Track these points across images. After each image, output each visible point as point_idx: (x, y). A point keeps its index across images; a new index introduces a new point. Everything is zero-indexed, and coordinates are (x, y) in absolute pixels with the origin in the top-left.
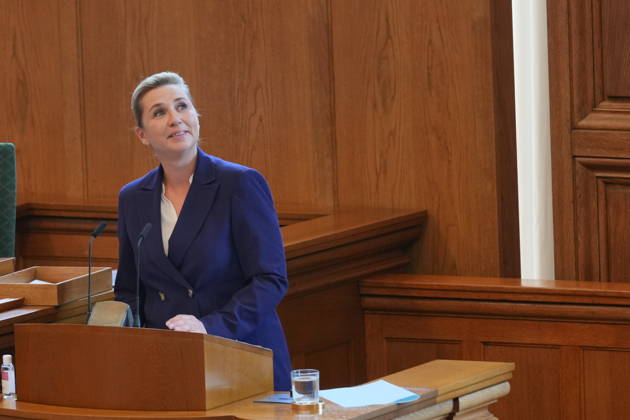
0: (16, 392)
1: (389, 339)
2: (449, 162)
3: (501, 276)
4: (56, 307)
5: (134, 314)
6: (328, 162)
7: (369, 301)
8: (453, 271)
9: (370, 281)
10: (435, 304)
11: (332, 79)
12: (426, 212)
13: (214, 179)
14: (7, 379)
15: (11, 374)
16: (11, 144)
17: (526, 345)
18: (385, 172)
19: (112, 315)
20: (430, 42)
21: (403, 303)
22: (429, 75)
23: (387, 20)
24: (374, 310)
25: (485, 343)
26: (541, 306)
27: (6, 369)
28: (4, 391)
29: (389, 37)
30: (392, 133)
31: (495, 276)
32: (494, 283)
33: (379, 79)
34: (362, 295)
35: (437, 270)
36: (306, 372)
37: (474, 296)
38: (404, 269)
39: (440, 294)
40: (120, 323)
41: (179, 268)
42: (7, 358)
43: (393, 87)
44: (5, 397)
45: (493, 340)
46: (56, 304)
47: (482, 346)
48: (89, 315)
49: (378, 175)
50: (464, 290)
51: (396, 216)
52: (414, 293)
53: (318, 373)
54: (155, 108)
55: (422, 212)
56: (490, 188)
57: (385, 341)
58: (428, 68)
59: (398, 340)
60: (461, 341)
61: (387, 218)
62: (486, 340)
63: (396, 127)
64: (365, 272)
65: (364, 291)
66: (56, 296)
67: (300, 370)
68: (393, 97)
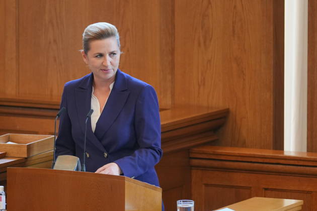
1: (207, 185)
2: (244, 80)
3: (273, 149)
4: (26, 158)
6: (169, 77)
7: (195, 162)
8: (244, 145)
9: (196, 149)
10: (236, 165)
12: (228, 109)
18: (204, 84)
19: (68, 164)
20: (235, 7)
21: (216, 164)
22: (233, 27)
24: (198, 167)
25: (266, 189)
26: (302, 167)
29: (209, 3)
30: (209, 61)
31: (270, 149)
32: (269, 153)
33: (202, 28)
34: (191, 158)
35: (234, 145)
36: (186, 202)
38: (213, 143)
39: (239, 159)
40: (73, 169)
43: (211, 33)
45: (270, 187)
46: (26, 157)
47: (264, 190)
48: (54, 163)
49: (199, 86)
50: (254, 157)
51: (210, 111)
52: (223, 158)
53: (193, 202)
56: (268, 96)
57: (203, 186)
58: (233, 23)
59: (212, 185)
60: (251, 187)
61: (206, 113)
62: (266, 187)
63: (211, 58)
64: (193, 144)
65: (192, 156)
66: (26, 152)
67: (182, 201)
68: (211, 39)
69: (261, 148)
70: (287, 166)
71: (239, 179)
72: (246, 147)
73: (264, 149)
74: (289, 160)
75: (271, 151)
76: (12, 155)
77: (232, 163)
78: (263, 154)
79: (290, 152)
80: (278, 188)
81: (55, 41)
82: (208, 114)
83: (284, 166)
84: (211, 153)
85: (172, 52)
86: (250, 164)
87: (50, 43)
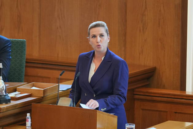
0: (31, 126)
1: (143, 109)
2: (165, 51)
3: (180, 90)
4: (42, 97)
5: (73, 102)
6: (123, 49)
7: (137, 97)
8: (164, 87)
9: (137, 90)
11: (126, 21)
12: (156, 67)
13: (111, 60)
14: (28, 121)
15: (30, 120)
16: (25, 40)
17: (189, 114)
18: (142, 53)
19: (66, 102)
20: (160, 11)
22: (159, 22)
23: (146, 2)
24: (138, 99)
25: (175, 113)
27: (28, 118)
28: (27, 125)
29: (146, 8)
30: (145, 40)
31: (178, 90)
32: (178, 93)
33: (142, 22)
35: (158, 87)
36: (131, 124)
37: (173, 97)
38: (147, 86)
39: (161, 95)
40: (68, 105)
41: (93, 87)
42: (28, 115)
43: (146, 24)
44: (27, 127)
45: (178, 111)
46: (43, 96)
47: (174, 113)
48: (58, 102)
49: (140, 54)
50: (169, 94)
53: (134, 125)
54: (93, 36)
55: (154, 67)
56: (178, 60)
57: (141, 110)
58: (159, 19)
59: (146, 110)
60: (167, 111)
61: (143, 69)
62: (176, 111)
63: (147, 38)
64: (135, 87)
65: (135, 93)
66: (43, 94)
67: (128, 124)
68: (146, 28)
69: (173, 89)
70: (187, 100)
71: (161, 107)
72: (165, 89)
73: (175, 90)
74: (188, 97)
75: (179, 91)
76: (35, 95)
77: (157, 98)
78: (175, 93)
79: (189, 92)
80: (182, 112)
81: (60, 27)
82: (144, 70)
83: (186, 100)
84: (146, 92)
85: (125, 35)
86: (167, 98)
87: (57, 28)
